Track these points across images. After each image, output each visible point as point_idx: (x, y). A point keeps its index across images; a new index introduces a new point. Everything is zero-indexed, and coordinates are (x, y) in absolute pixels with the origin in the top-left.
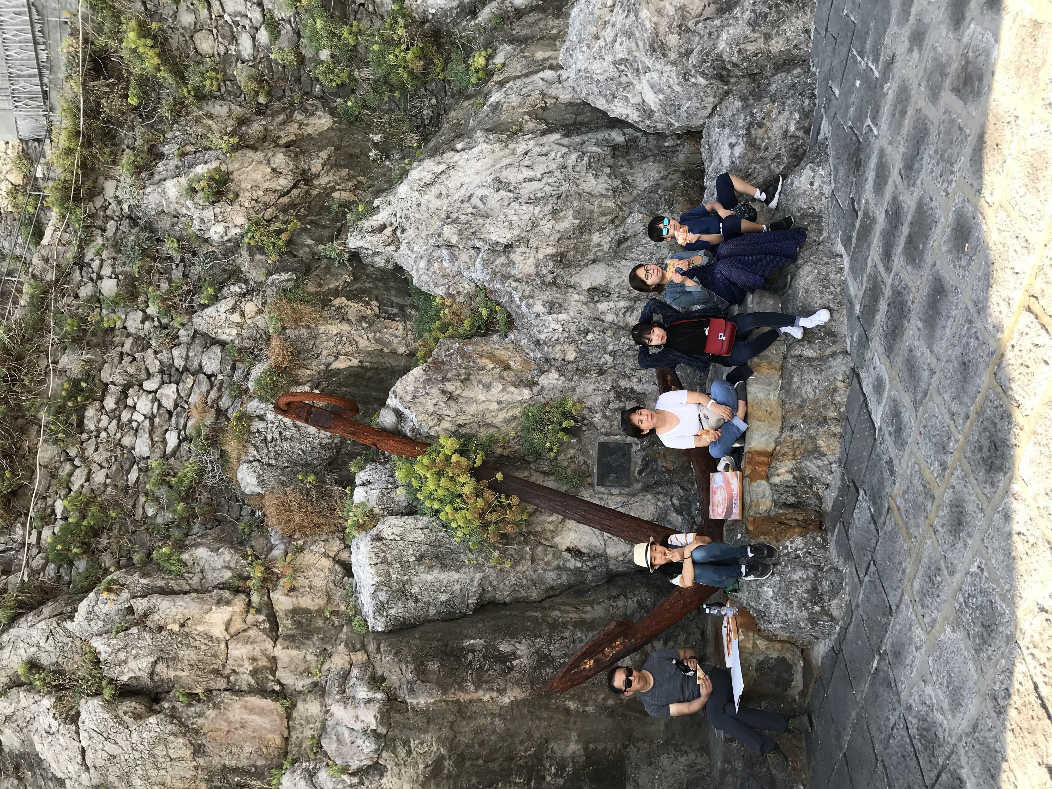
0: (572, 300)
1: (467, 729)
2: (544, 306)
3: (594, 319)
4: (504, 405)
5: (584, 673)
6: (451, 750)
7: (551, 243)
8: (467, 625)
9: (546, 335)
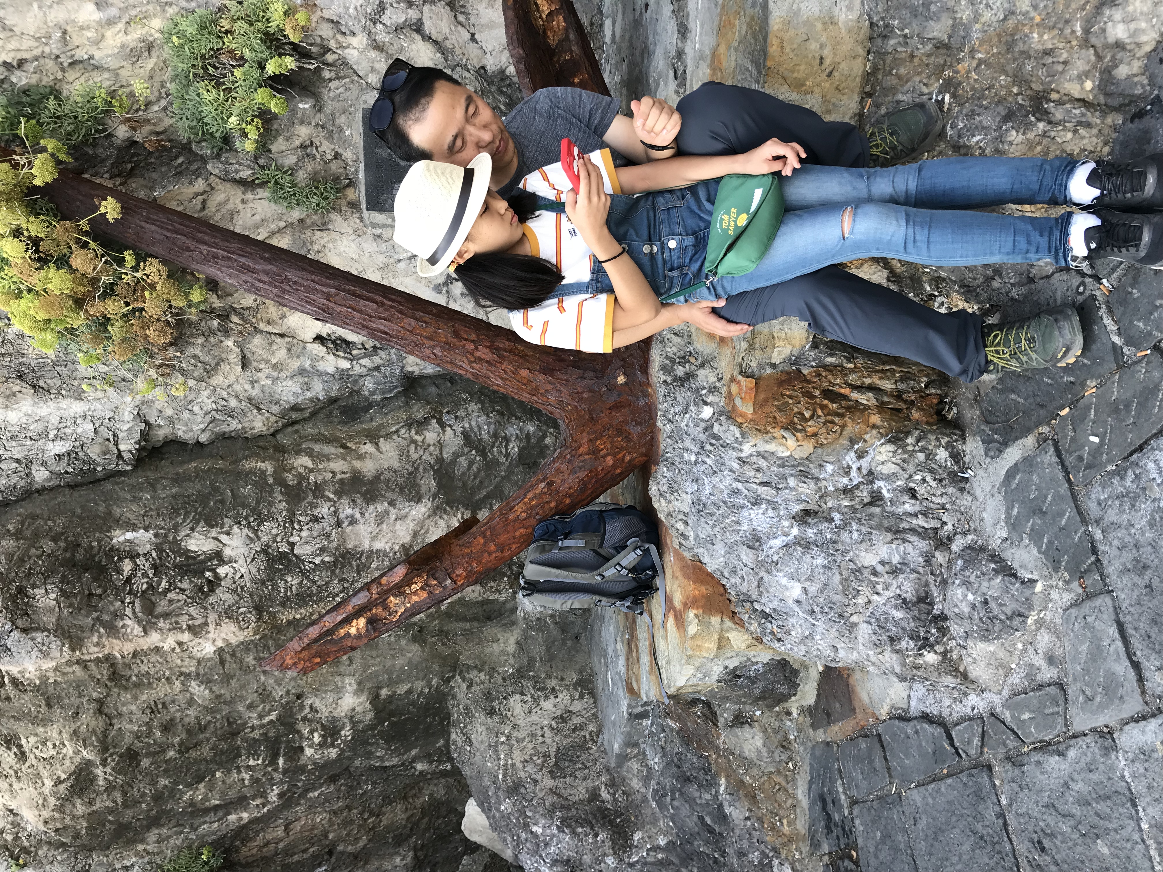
4: (113, 12)
5: (347, 643)
6: (104, 750)
8: (122, 494)
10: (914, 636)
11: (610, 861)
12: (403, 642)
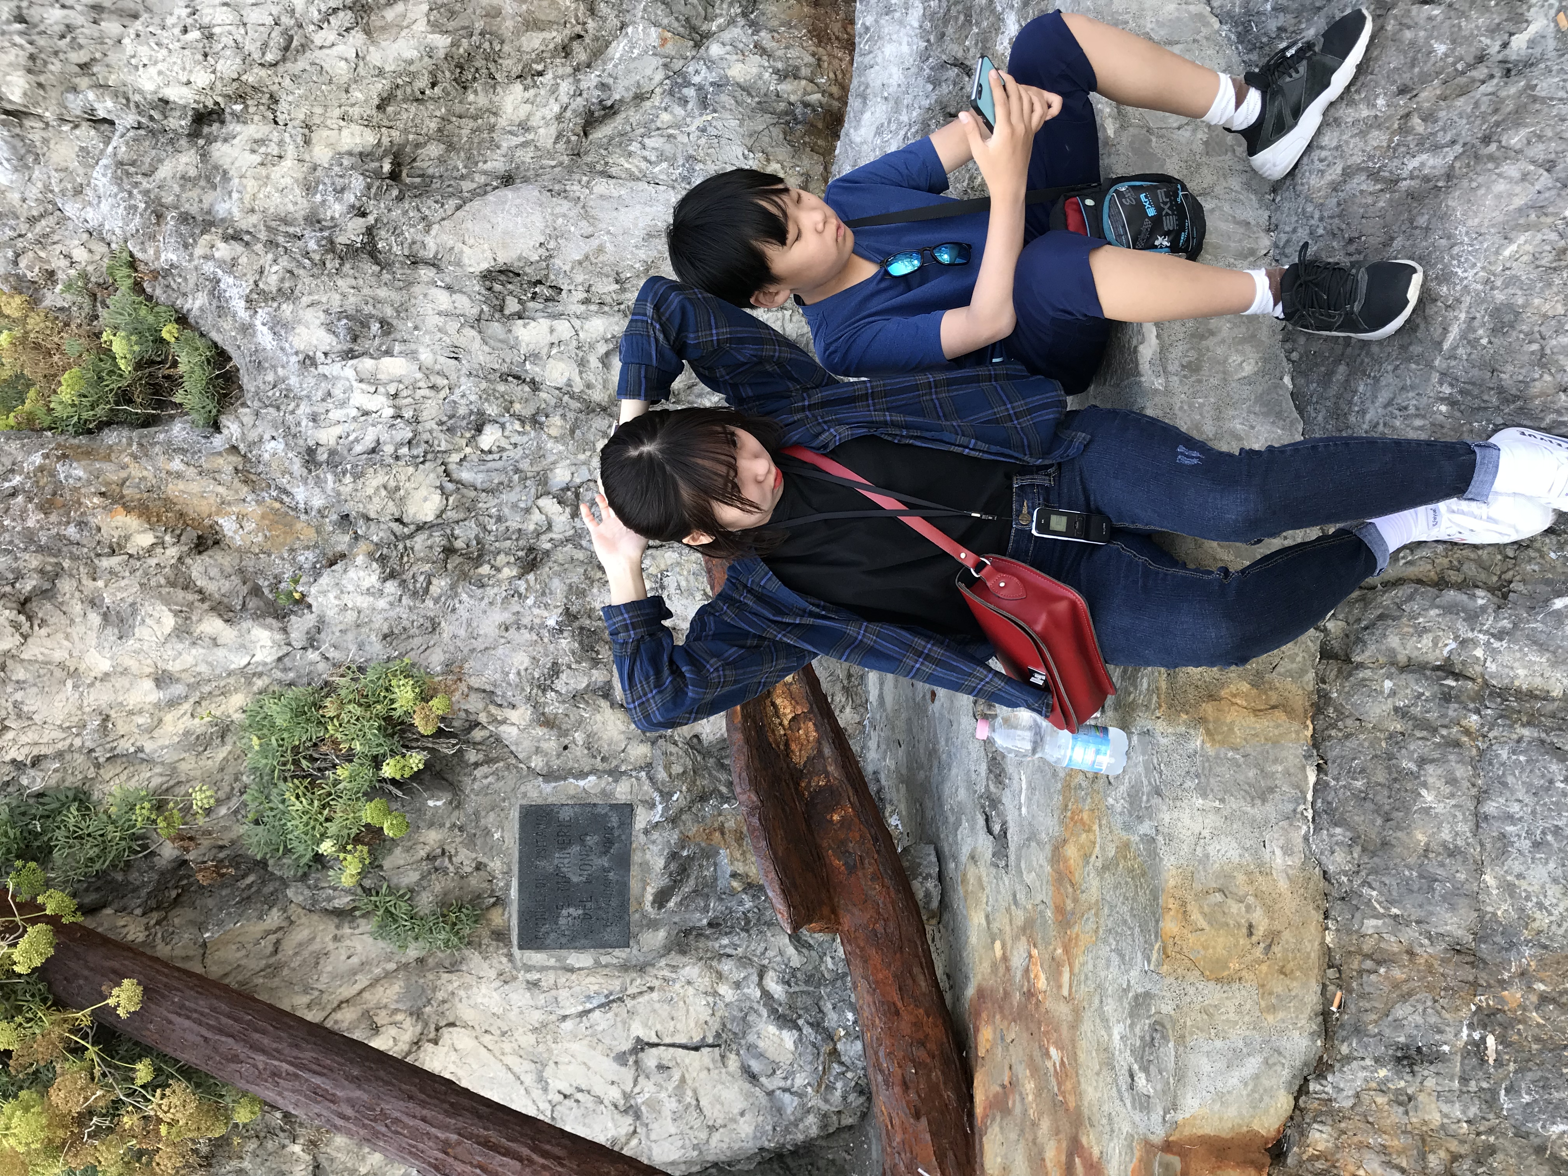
0: (429, 309)
2: (330, 328)
3: (504, 378)
4: (178, 689)
7: (355, 112)
9: (338, 430)
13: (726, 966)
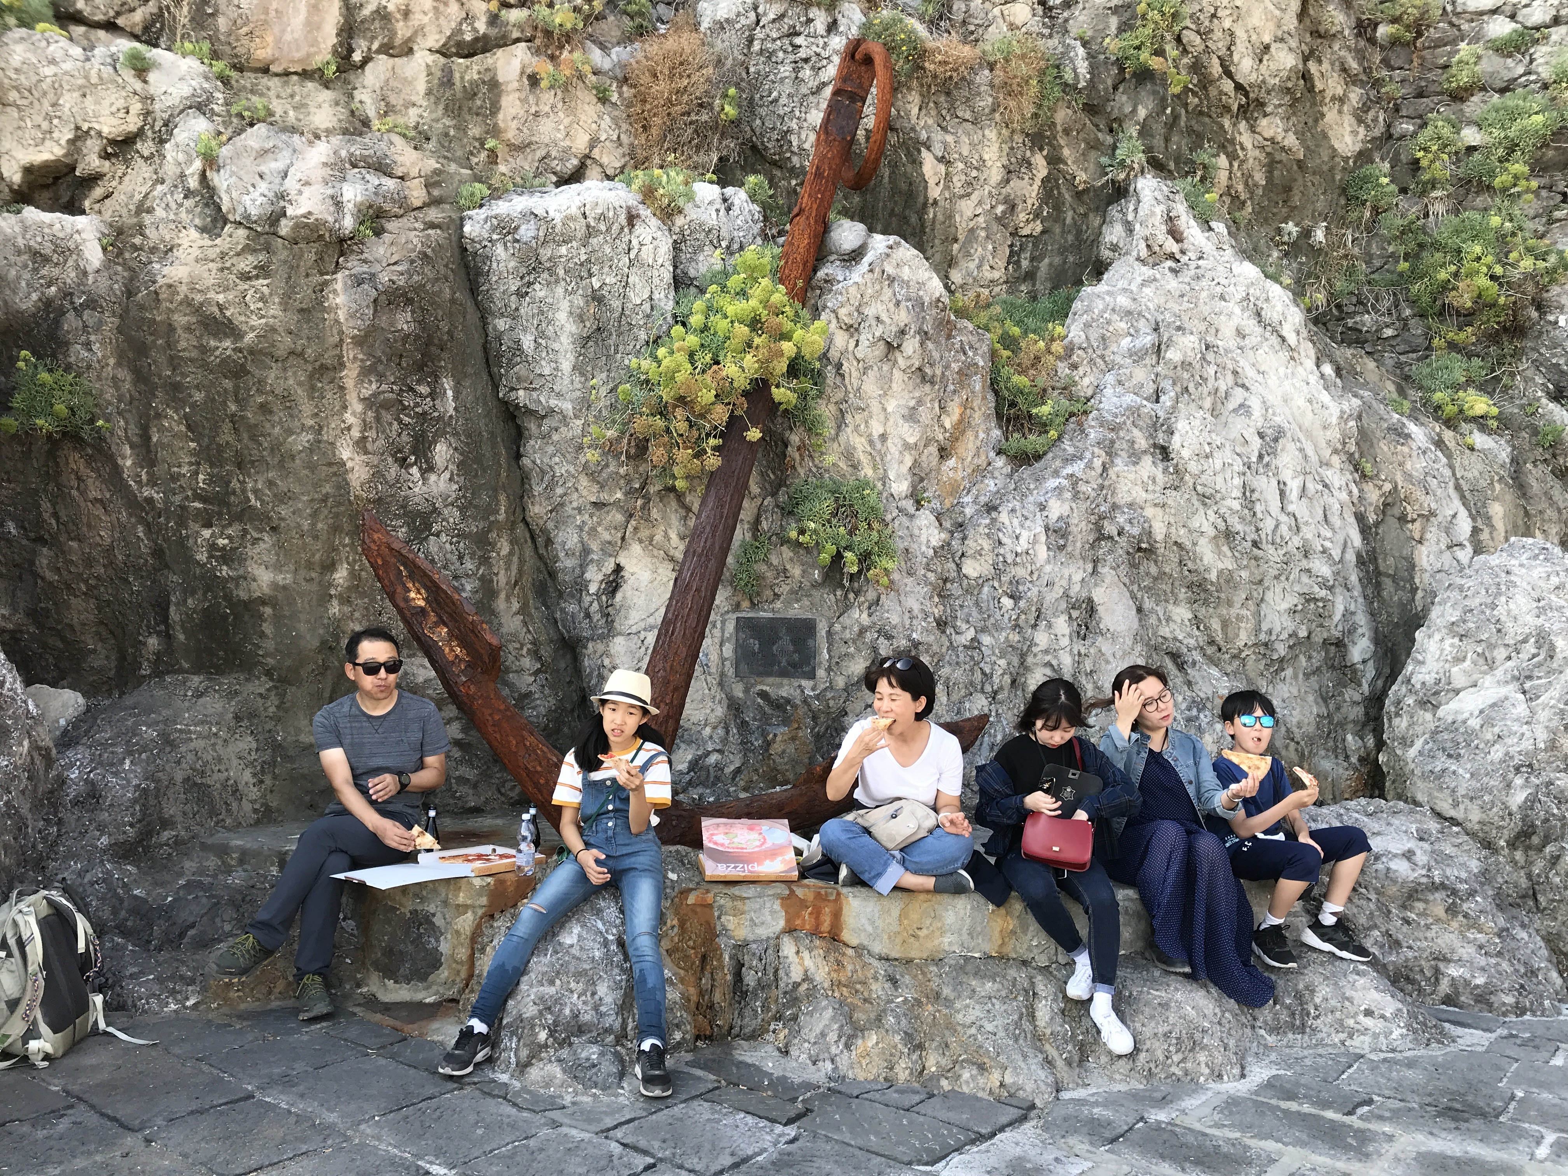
0: (1072, 569)
1: (291, 382)
2: (1060, 518)
3: (1039, 610)
4: (878, 446)
5: (399, 589)
6: (252, 352)
7: (1173, 530)
8: (480, 387)
9: (1007, 522)
10: (556, 1023)
11: (104, 840)
12: (321, 631)
13: (720, 731)
